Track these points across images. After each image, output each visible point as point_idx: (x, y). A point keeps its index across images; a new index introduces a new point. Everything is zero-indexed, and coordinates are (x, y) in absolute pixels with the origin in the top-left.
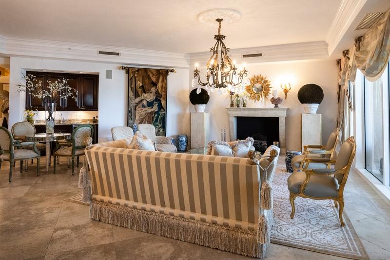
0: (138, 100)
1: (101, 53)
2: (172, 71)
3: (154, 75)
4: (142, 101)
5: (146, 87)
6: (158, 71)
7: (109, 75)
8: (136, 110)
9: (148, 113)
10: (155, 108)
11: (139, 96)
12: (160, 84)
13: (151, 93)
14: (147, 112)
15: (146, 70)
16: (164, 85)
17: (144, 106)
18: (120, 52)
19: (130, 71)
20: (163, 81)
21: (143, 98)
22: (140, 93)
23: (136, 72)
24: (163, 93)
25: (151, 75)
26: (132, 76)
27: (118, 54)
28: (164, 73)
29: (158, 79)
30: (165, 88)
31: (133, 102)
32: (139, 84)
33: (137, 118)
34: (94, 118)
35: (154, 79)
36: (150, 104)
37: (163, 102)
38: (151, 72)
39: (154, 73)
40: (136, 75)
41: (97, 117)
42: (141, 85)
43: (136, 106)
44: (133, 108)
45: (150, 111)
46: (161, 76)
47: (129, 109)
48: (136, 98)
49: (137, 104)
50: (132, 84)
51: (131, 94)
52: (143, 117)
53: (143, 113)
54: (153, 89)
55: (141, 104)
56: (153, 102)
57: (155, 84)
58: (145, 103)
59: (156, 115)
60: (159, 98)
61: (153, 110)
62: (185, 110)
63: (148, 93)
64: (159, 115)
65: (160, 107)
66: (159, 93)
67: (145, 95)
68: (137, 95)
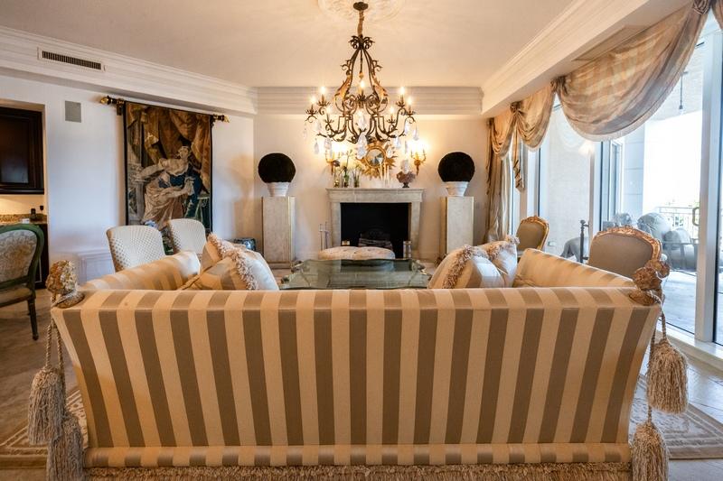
0: (149, 171)
1: (46, 55)
2: (222, 118)
3: (183, 122)
4: (158, 173)
5: (167, 147)
6: (192, 115)
7: (73, 112)
8: (144, 191)
9: (173, 199)
10: (188, 189)
11: (151, 163)
12: (196, 143)
13: (179, 158)
14: (170, 196)
15: (165, 111)
16: (206, 144)
17: (162, 184)
18: (104, 63)
19: (129, 110)
20: (203, 136)
21: (161, 168)
22: (153, 158)
23: (143, 113)
24: (205, 160)
25: (177, 123)
26: (133, 120)
27: (98, 66)
28: (204, 120)
29: (193, 132)
30: (208, 150)
31: (139, 176)
32: (151, 138)
33: (149, 208)
34: (33, 210)
35: (184, 131)
36: (177, 181)
37: (204, 178)
38: (177, 115)
39: (184, 118)
40: (143, 120)
42: (156, 140)
43: (145, 184)
44: (137, 188)
45: (177, 194)
46: (199, 127)
47: (129, 191)
48: (144, 166)
49: (148, 180)
50: (133, 138)
51: (133, 159)
52: (162, 207)
53: (162, 198)
54: (183, 151)
55: (156, 181)
56: (184, 176)
57: (186, 142)
58: (165, 177)
59: (191, 203)
60: (195, 169)
61: (183, 192)
62: (246, 192)
63: (172, 157)
64: (196, 202)
65: (199, 187)
66: (195, 160)
67: (166, 162)
68: (145, 161)
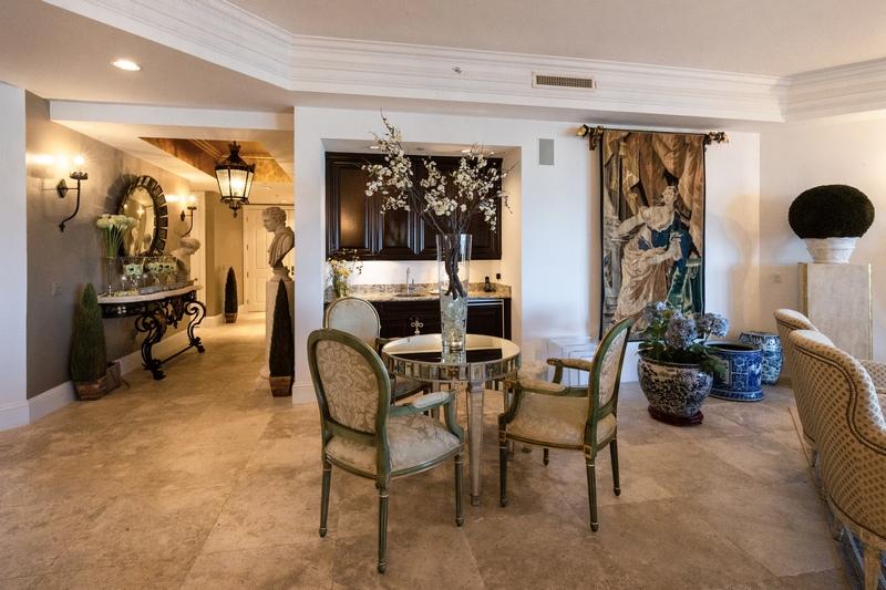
0: (628, 226)
1: (542, 80)
2: (720, 137)
3: (669, 151)
4: (637, 229)
5: (648, 188)
6: (680, 137)
7: (546, 153)
8: (621, 255)
9: (655, 266)
10: (674, 251)
11: (630, 215)
12: (685, 180)
13: (663, 204)
14: (651, 262)
15: (648, 136)
16: (697, 182)
17: (643, 245)
18: (596, 77)
19: (607, 140)
20: (694, 168)
21: (641, 221)
22: (632, 206)
23: (622, 143)
24: (696, 206)
25: (661, 151)
26: (610, 154)
27: (587, 83)
28: (696, 144)
29: (680, 163)
30: (700, 189)
31: (614, 235)
32: (631, 177)
33: (626, 280)
35: (670, 165)
36: (661, 240)
37: (695, 233)
38: (661, 141)
39: (670, 144)
40: (622, 153)
41: (498, 276)
42: (635, 180)
43: (623, 245)
44: (614, 250)
45: (660, 259)
46: (688, 154)
47: (605, 255)
48: (621, 219)
49: (626, 239)
50: (611, 180)
51: (609, 209)
52: (641, 278)
53: (642, 266)
54: (668, 194)
55: (636, 240)
56: (668, 231)
57: (672, 179)
58: (645, 234)
59: (677, 273)
60: (683, 220)
61: (668, 255)
62: (748, 255)
63: (655, 204)
64: (683, 271)
66: (683, 206)
67: (648, 212)
68: (624, 213)
